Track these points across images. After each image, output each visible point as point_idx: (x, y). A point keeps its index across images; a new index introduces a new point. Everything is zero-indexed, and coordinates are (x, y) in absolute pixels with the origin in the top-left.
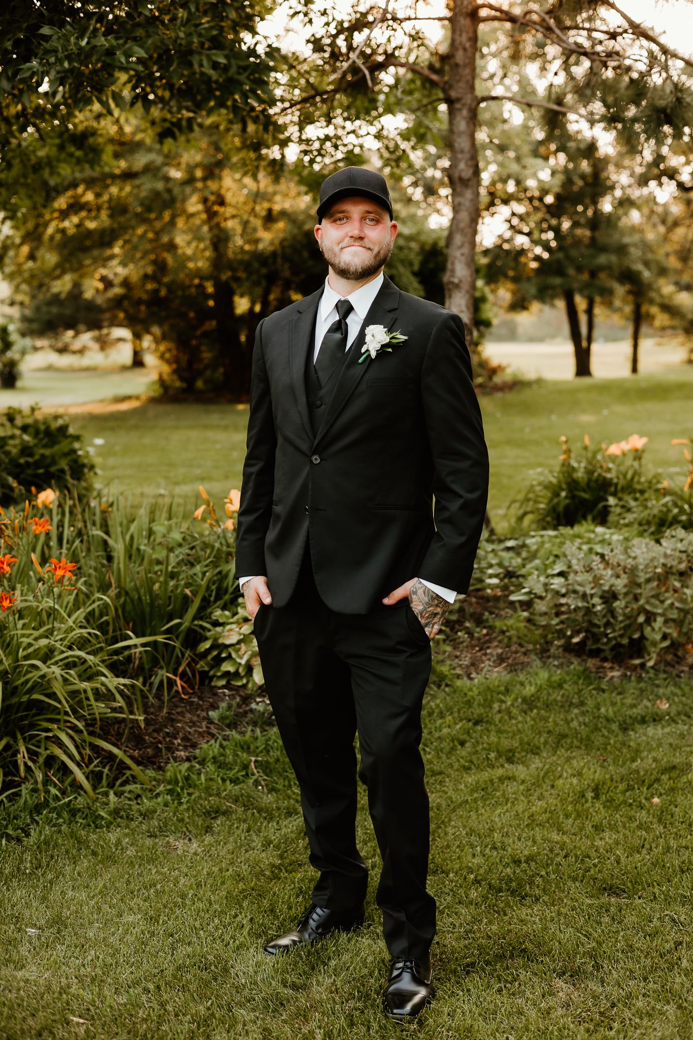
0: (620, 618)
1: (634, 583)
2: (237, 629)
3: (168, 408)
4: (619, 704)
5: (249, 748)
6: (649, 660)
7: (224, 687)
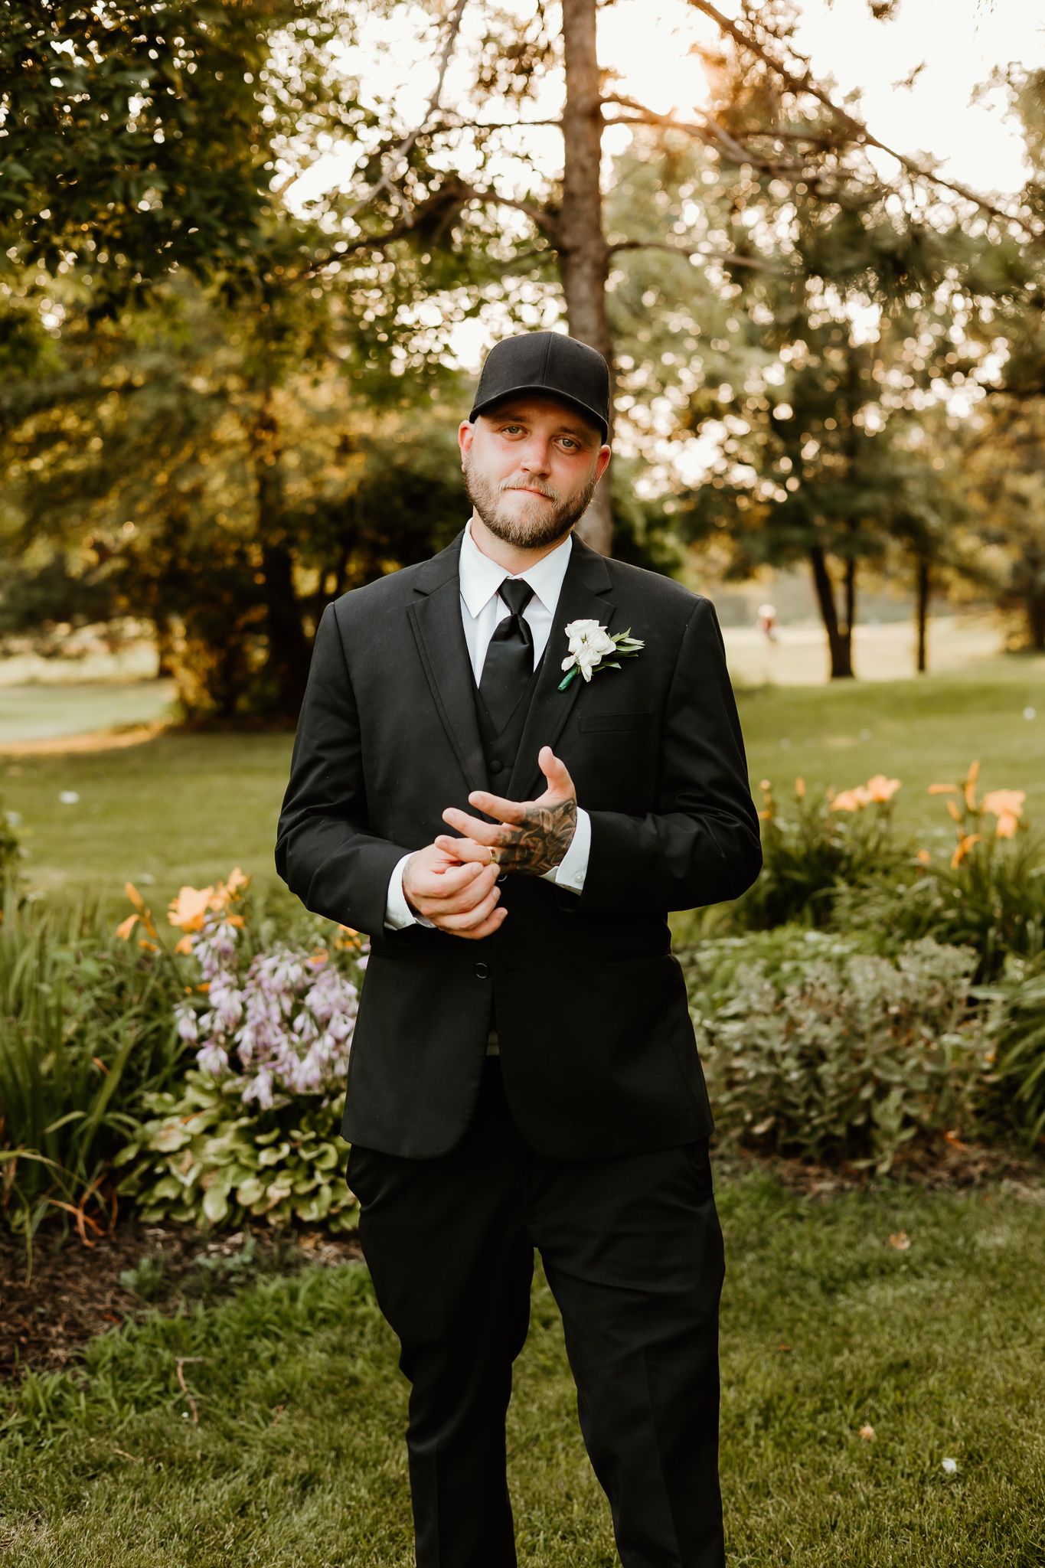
0: (832, 1092)
1: (854, 1032)
2: (181, 1126)
3: (192, 741)
4: (824, 1243)
5: (178, 1340)
6: (883, 1161)
7: (160, 1224)
